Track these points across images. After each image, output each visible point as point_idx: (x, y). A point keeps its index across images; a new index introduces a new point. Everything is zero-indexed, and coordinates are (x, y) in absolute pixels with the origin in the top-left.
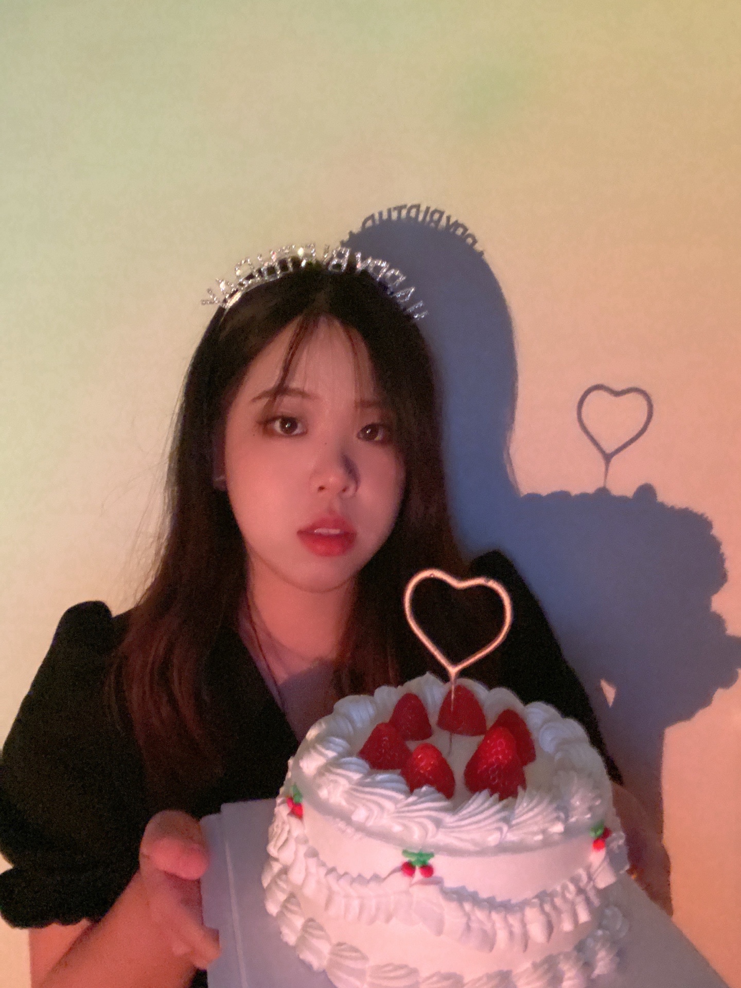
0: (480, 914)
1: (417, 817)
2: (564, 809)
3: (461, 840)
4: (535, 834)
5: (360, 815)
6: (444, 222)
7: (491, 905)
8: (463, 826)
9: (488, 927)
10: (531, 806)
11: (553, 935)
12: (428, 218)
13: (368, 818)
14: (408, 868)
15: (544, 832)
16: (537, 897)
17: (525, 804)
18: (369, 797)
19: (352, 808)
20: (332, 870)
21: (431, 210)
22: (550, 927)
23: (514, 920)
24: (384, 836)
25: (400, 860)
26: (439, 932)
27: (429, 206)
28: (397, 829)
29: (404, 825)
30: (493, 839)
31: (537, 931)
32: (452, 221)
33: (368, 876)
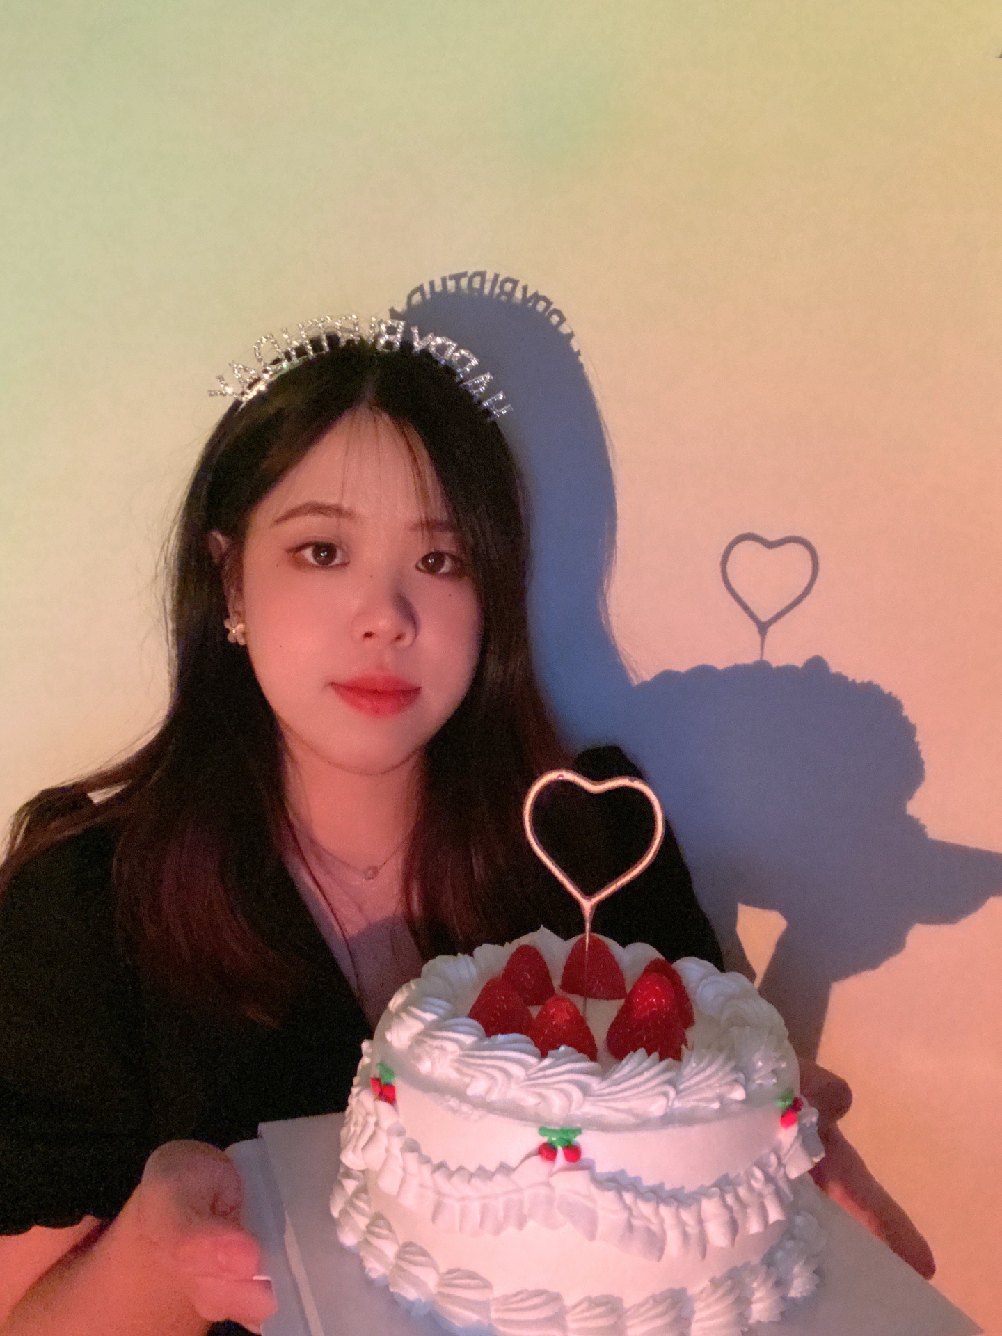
0: (645, 1208)
1: (554, 1083)
2: (743, 1073)
3: (617, 1110)
4: (711, 1100)
5: (478, 1087)
6: (518, 294)
7: (657, 1195)
8: (617, 1093)
9: (655, 1227)
10: (702, 1065)
11: (737, 1239)
12: (497, 290)
13: (489, 1091)
14: (547, 1151)
15: (721, 1098)
16: (715, 1185)
17: (694, 1065)
18: (488, 1062)
19: (467, 1080)
20: (441, 1166)
21: (500, 279)
22: (734, 1227)
23: (687, 1216)
24: (514, 1112)
25: (536, 1140)
26: (592, 1236)
27: (498, 273)
28: (530, 1101)
29: (541, 1096)
30: (657, 1108)
31: (717, 1235)
32: (530, 293)
33: (491, 1166)
